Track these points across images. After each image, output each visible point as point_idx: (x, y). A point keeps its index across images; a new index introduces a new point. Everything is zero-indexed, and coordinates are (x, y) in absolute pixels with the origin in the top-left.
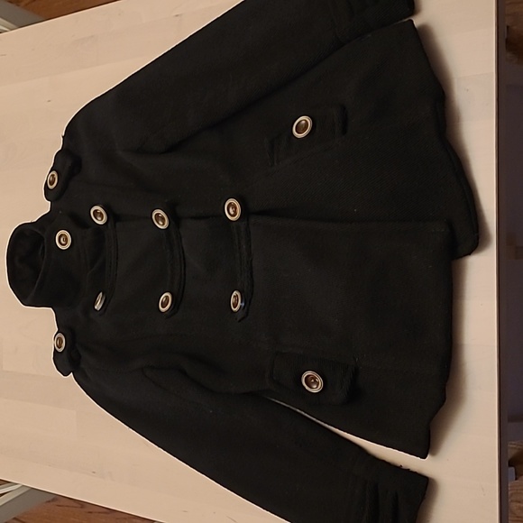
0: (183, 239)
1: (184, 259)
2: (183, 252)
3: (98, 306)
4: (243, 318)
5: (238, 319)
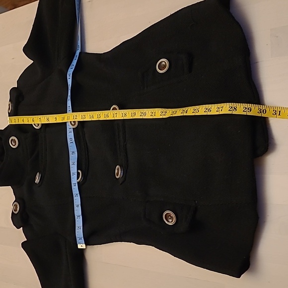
0: (86, 135)
1: (87, 148)
2: (86, 143)
3: (37, 181)
4: (123, 182)
5: (120, 183)
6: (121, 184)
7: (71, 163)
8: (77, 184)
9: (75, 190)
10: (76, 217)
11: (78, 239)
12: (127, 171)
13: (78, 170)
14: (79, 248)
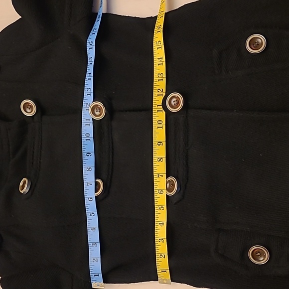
6: (176, 203)
7: (84, 169)
8: (94, 199)
9: (91, 206)
10: (90, 245)
11: (92, 276)
12: (186, 186)
13: (96, 178)
14: (93, 287)
